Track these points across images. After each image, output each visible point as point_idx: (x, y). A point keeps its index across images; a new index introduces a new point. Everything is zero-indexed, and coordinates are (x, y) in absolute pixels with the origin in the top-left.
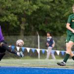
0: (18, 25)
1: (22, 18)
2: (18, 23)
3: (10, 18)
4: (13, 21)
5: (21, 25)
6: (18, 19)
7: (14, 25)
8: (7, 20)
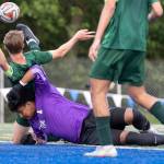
0: (59, 28)
1: (73, 8)
2: (62, 21)
3: (39, 7)
4: (48, 16)
5: (68, 28)
6: (60, 11)
7: (50, 26)
8: (30, 14)
